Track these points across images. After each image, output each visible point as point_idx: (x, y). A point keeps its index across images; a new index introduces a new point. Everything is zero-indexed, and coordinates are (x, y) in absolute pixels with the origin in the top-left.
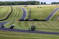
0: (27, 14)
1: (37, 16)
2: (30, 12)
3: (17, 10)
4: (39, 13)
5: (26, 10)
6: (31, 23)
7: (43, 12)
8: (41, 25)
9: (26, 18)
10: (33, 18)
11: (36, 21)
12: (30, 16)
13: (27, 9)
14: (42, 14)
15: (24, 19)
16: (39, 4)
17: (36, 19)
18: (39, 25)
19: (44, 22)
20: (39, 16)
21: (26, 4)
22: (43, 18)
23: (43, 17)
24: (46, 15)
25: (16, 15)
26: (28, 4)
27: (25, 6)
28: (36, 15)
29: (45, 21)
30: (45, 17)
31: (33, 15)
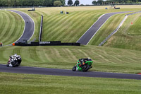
0: (35, 29)
1: (59, 34)
2: (42, 24)
3: (11, 19)
4: (64, 25)
5: (33, 20)
6: (44, 50)
7: (74, 25)
8: (69, 55)
9: (32, 39)
10: (50, 40)
11: (57, 45)
12: (41, 35)
13: (34, 16)
14: (71, 28)
15: (29, 42)
16: (63, 5)
17: (57, 40)
18: (64, 55)
19: (75, 49)
20: (64, 33)
21: (32, 6)
22: (73, 38)
23: (72, 36)
24: (81, 31)
25: (7, 32)
26: (37, 6)
27: (31, 9)
28: (57, 31)
29: (78, 44)
30: (79, 37)
31: (50, 31)
